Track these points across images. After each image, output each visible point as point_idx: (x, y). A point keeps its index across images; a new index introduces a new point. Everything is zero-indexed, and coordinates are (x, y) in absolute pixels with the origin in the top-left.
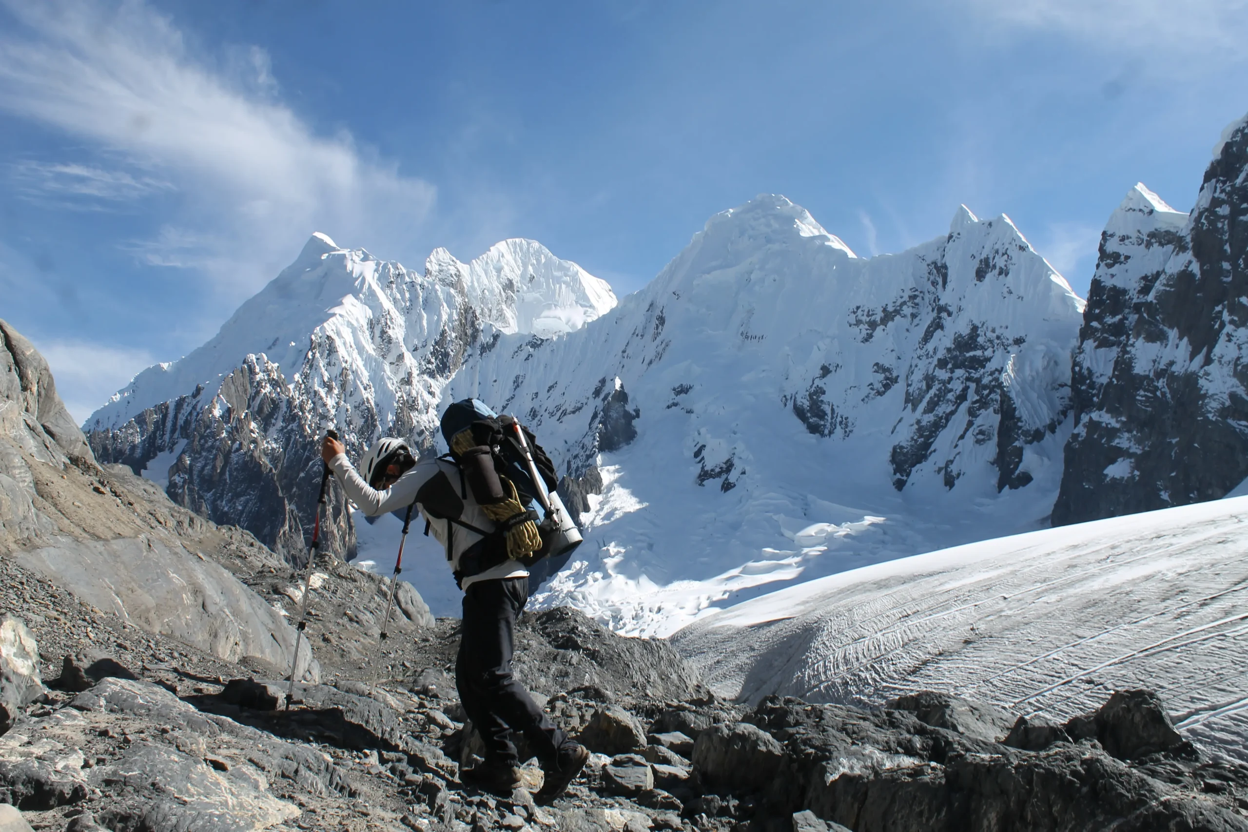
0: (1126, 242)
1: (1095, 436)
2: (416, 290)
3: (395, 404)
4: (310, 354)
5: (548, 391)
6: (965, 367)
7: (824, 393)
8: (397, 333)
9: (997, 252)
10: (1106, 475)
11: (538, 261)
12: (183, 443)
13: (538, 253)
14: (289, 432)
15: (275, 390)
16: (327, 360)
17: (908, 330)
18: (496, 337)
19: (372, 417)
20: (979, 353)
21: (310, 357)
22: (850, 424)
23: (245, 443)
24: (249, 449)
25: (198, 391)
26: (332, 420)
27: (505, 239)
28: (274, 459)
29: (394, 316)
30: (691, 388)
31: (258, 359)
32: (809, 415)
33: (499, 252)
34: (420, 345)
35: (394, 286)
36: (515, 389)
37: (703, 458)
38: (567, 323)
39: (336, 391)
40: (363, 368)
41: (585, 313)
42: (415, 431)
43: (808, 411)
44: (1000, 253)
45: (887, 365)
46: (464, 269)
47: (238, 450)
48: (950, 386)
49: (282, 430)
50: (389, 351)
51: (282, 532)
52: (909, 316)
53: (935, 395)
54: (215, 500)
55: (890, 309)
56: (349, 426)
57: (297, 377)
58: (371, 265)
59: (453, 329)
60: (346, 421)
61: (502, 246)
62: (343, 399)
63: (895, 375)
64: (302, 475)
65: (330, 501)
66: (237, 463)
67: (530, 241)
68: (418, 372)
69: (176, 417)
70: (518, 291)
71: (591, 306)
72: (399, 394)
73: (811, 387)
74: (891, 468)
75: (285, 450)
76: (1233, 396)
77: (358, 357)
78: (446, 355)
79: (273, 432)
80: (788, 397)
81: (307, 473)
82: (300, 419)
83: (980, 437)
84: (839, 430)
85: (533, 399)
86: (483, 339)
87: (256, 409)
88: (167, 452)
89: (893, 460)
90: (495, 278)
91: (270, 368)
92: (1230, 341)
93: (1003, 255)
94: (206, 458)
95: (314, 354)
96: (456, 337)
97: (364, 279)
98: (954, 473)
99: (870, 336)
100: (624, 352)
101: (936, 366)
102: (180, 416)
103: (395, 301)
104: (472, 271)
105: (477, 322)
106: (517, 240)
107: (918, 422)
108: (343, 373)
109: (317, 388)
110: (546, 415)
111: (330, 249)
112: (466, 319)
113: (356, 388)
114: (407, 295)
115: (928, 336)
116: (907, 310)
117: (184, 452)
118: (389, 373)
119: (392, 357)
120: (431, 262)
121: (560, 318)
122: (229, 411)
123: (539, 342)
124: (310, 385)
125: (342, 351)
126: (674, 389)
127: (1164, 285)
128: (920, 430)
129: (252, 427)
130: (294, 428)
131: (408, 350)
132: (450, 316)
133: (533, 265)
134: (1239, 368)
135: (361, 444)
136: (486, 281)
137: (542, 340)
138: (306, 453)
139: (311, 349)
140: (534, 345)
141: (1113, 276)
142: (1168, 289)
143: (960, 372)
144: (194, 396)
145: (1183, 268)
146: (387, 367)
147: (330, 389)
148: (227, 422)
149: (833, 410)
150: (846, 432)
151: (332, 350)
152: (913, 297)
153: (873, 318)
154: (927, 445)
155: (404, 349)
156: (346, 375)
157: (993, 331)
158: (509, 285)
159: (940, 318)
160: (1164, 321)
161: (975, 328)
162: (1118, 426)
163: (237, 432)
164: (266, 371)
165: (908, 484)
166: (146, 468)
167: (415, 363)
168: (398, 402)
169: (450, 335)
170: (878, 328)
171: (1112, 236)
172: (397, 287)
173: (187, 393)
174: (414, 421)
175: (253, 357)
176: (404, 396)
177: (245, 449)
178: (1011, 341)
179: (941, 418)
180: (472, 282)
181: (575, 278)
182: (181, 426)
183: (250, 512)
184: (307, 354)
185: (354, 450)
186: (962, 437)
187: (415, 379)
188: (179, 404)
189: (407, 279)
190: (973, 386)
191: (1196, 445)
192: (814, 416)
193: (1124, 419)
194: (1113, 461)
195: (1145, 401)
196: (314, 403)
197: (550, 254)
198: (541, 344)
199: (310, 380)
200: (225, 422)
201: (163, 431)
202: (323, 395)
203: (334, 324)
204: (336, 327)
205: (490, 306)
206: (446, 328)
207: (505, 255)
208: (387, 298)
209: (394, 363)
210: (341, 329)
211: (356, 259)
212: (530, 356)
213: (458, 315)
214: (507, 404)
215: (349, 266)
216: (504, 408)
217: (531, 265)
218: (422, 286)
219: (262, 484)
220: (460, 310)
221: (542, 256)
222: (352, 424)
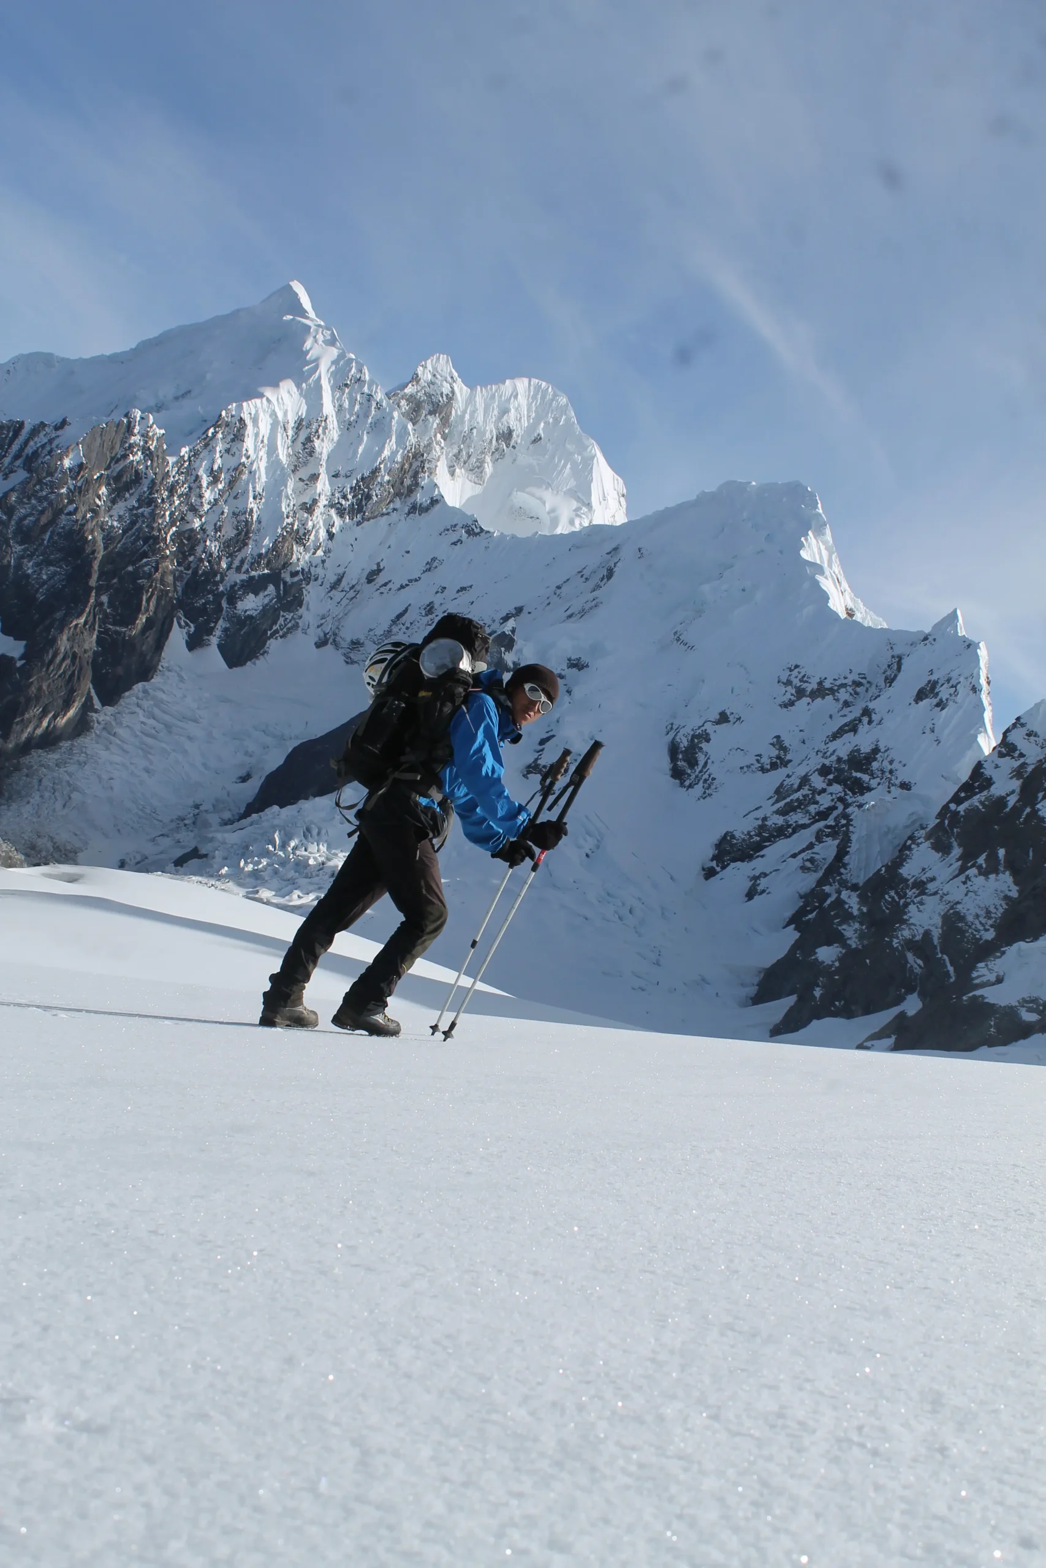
0: (1032, 738)
1: (832, 913)
2: (370, 407)
3: (279, 530)
4: (212, 430)
5: (458, 591)
6: (846, 786)
7: (708, 740)
8: (324, 447)
9: (948, 681)
10: (816, 953)
11: (557, 420)
12: (21, 475)
13: (563, 410)
14: (136, 515)
15: (146, 461)
16: (228, 446)
17: (831, 717)
18: (434, 502)
19: (247, 533)
20: (865, 778)
21: (210, 435)
22: (713, 787)
23: (83, 509)
24: (84, 517)
25: (64, 423)
26: (201, 517)
27: (530, 377)
28: (109, 539)
29: (330, 426)
30: (587, 666)
31: (142, 418)
32: (680, 756)
33: (515, 388)
36: (424, 572)
37: (542, 750)
38: (549, 513)
39: (220, 486)
40: (263, 470)
41: (575, 510)
42: (290, 568)
43: (682, 752)
44: (950, 684)
45: (786, 744)
46: (461, 390)
47: (70, 514)
48: (818, 798)
49: (131, 510)
50: (305, 464)
51: (74, 623)
52: (841, 702)
53: (798, 799)
54: (23, 557)
55: (827, 685)
56: (216, 532)
57: (185, 451)
58: (334, 352)
59: (389, 472)
60: (215, 524)
61: (522, 384)
62: (225, 498)
63: (788, 757)
64: (130, 568)
65: (147, 610)
66: (63, 528)
67: (559, 393)
68: (327, 502)
69: (26, 443)
70: (514, 447)
71: (589, 505)
72: (290, 520)
73: (699, 727)
74: (711, 852)
75: (125, 532)
76: (927, 934)
77: (265, 457)
78: (368, 497)
79: (120, 508)
80: (675, 727)
81: (136, 570)
82: (156, 506)
83: (808, 864)
84: (699, 789)
85: (437, 593)
86: (420, 497)
87: (115, 474)
89: (718, 846)
90: (494, 419)
91: (151, 434)
92: (964, 883)
93: (952, 687)
94: (34, 508)
95: (215, 434)
96: (389, 482)
97: (317, 367)
98: (759, 888)
99: (792, 703)
100: (559, 587)
101: (817, 770)
102: (32, 443)
103: (340, 410)
104: (470, 400)
105: (422, 475)
106: (544, 384)
107: (765, 819)
108: (238, 469)
109: (201, 472)
111: (303, 313)
112: (411, 465)
113: (245, 492)
114: (357, 407)
115: (835, 736)
116: (843, 695)
117: (13, 490)
118: (290, 492)
119: (304, 473)
120: (425, 367)
121: (544, 503)
122: (81, 466)
123: (478, 530)
124: (196, 465)
125: (249, 443)
126: (569, 660)
127: (981, 803)
128: (762, 828)
129: (100, 492)
130: (146, 514)
131: (328, 473)
132: (394, 454)
134: (951, 911)
135: (220, 558)
136: (480, 419)
137: (482, 530)
138: (145, 548)
139: (215, 426)
140: (470, 532)
141: (997, 767)
142: (981, 807)
143: (837, 788)
144: (57, 428)
145: (1003, 794)
147: (215, 480)
148: (74, 478)
149: (706, 763)
150: (705, 793)
151: (238, 437)
152: (857, 684)
153: (804, 685)
154: (759, 847)
156: (241, 473)
157: (891, 762)
158: (506, 436)
159: (860, 721)
160: (958, 837)
161: (876, 750)
162: (855, 912)
163: (80, 493)
164: (145, 436)
165: (718, 876)
167: (328, 489)
168: (282, 529)
169: (383, 477)
170: (804, 699)
171: (1023, 725)
172: (350, 393)
173: (52, 419)
174: (294, 557)
175: (138, 414)
176: (296, 524)
177: (79, 516)
178: (898, 782)
179: (789, 826)
180: (464, 412)
181: (588, 462)
182: (27, 455)
183: (53, 587)
184: (209, 429)
185: (209, 562)
186: (794, 856)
187: (319, 510)
188: (35, 431)
189: (366, 389)
190: (841, 807)
191: (868, 961)
192: (685, 761)
193: (865, 910)
194: (829, 944)
195: (889, 903)
196: (190, 488)
197: (575, 420)
198: (478, 534)
199: (198, 461)
200: (71, 477)
201: (6, 452)
202: (204, 484)
203: (256, 407)
204: (257, 411)
205: (472, 450)
206: (382, 466)
207: (519, 396)
208: (333, 401)
209: (303, 481)
210: (261, 415)
211: (320, 338)
212: (460, 541)
213: (403, 458)
214: (407, 585)
215: (308, 344)
216: (402, 587)
217: (545, 423)
218: (379, 406)
219: (79, 562)
220: (408, 452)
221: (564, 417)
222: (220, 531)
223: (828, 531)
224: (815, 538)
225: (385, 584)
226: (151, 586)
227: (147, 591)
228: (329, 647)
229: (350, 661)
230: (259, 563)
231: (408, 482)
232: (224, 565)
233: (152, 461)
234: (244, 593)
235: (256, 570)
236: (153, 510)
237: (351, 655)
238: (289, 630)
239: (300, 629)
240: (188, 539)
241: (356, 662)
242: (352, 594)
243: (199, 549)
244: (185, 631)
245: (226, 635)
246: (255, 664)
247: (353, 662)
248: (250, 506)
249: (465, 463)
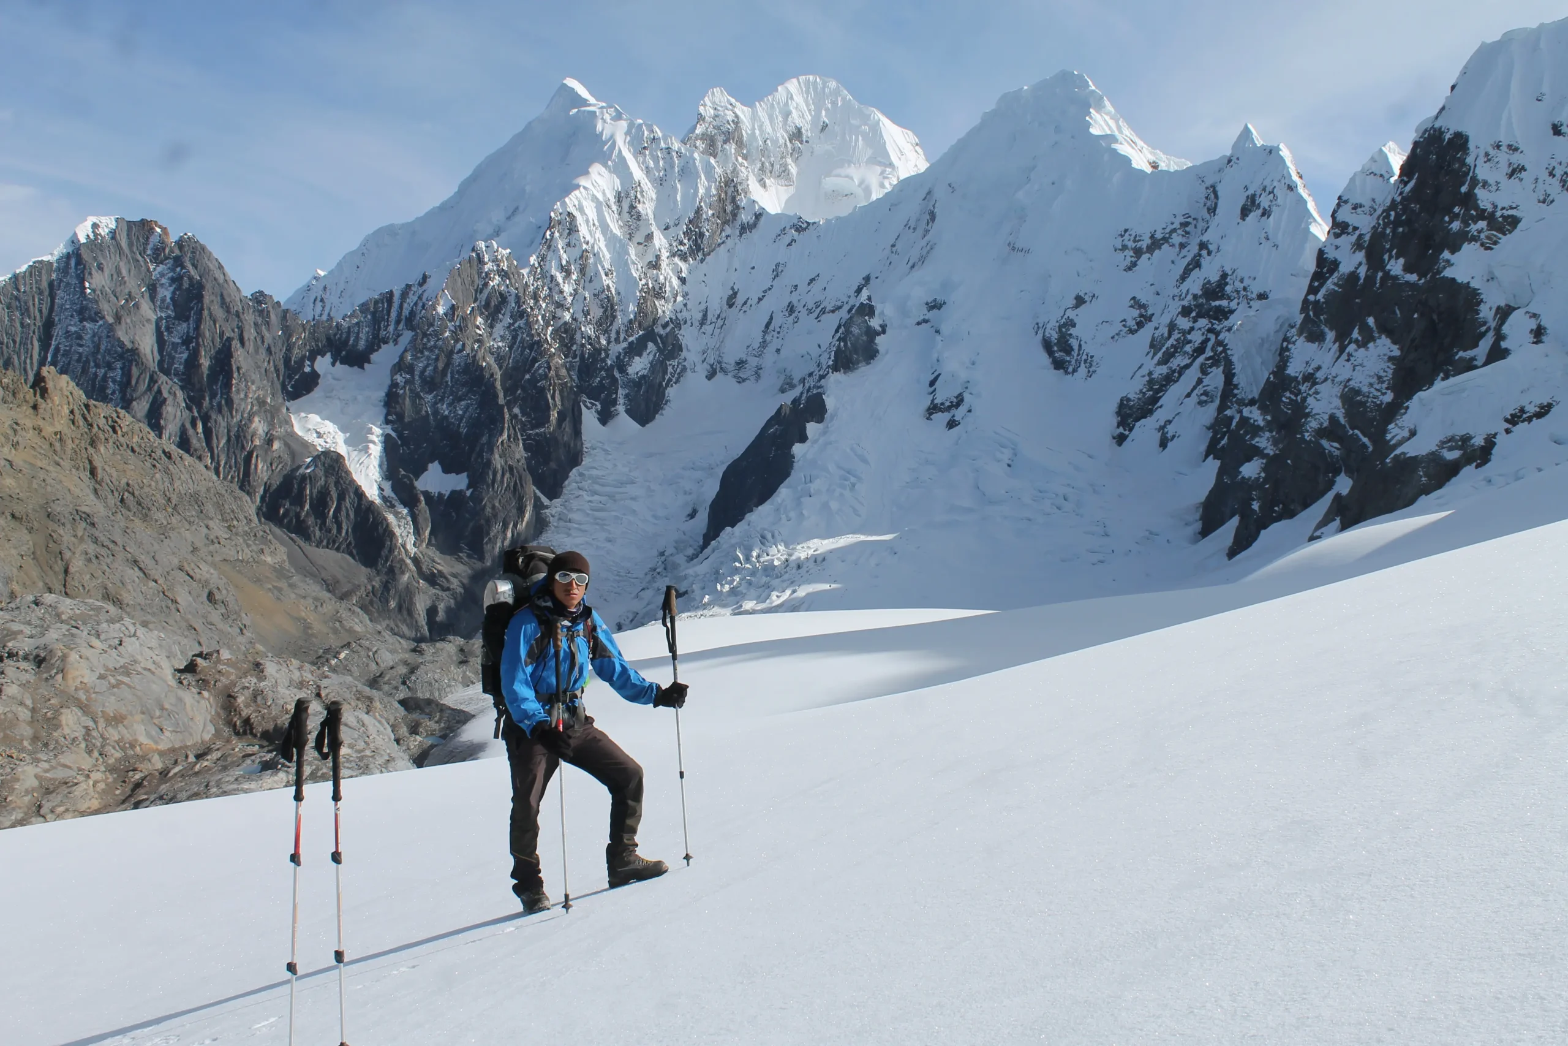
0: (1359, 210)
1: (1242, 432)
2: (672, 158)
3: (638, 294)
4: (548, 233)
5: (809, 284)
6: (1210, 317)
7: (1074, 325)
8: (647, 208)
9: (1264, 189)
10: (1240, 472)
11: (834, 103)
12: (407, 336)
13: (836, 93)
14: (515, 330)
15: (504, 282)
16: (567, 240)
17: (1173, 262)
18: (758, 216)
19: (612, 307)
20: (1224, 303)
21: (548, 237)
22: (1094, 364)
23: (469, 343)
24: (473, 349)
25: (425, 278)
26: (568, 309)
27: (797, 77)
28: (500, 359)
29: (645, 188)
30: (945, 303)
31: (487, 247)
32: (1056, 348)
33: (788, 92)
34: (671, 224)
35: (647, 152)
36: (774, 279)
37: (935, 390)
38: (859, 185)
39: (574, 277)
40: (604, 249)
41: (881, 174)
42: (659, 322)
43: (1055, 344)
44: (1267, 192)
45: (1143, 301)
46: (743, 112)
47: (460, 351)
48: (1189, 337)
49: (509, 327)
50: (637, 229)
51: (500, 441)
52: (1177, 246)
53: (1172, 345)
54: (436, 403)
55: (1159, 236)
56: (586, 317)
57: (533, 260)
58: (623, 124)
59: (711, 206)
60: (583, 311)
61: (793, 85)
62: (581, 285)
63: (1149, 312)
64: (527, 376)
65: (555, 405)
66: (459, 365)
67: (826, 79)
68: (668, 254)
69: (401, 307)
70: (807, 142)
71: (891, 165)
72: (643, 282)
73: (1062, 317)
74: (1115, 420)
75: (511, 348)
76: (1333, 418)
77: (602, 239)
78: (701, 235)
79: (499, 330)
80: (1041, 325)
81: (533, 374)
82: (528, 316)
83: (1204, 398)
84: (1082, 370)
85: (791, 292)
86: (745, 217)
87: (483, 303)
88: (391, 343)
89: (1118, 413)
90: (781, 125)
91: (499, 257)
92: (1348, 360)
93: (1270, 193)
94: (428, 358)
95: (552, 235)
96: (713, 214)
97: (614, 144)
98: (1169, 435)
99: (1134, 264)
100: (893, 246)
101: (1179, 313)
102: (405, 305)
103: (648, 171)
104: (754, 117)
105: (738, 198)
106: (811, 78)
107: (1150, 373)
108: (583, 256)
109: (554, 272)
110: (804, 312)
111: (584, 102)
112: (726, 193)
113: (597, 273)
114: (661, 163)
115: (1183, 278)
116: (1176, 239)
117: (406, 350)
118: (633, 257)
119: (640, 237)
120: (705, 105)
121: (852, 179)
122: (453, 308)
123: (805, 225)
124: (546, 268)
125: (583, 230)
126: (927, 304)
127: (1335, 284)
128: (1151, 382)
129: (478, 323)
130: (522, 325)
131: (659, 229)
132: (708, 189)
133: (827, 110)
134: (1346, 390)
135: (598, 337)
136: (769, 129)
137: (808, 223)
138: (533, 354)
139: (550, 228)
140: (799, 229)
141: (1337, 247)
142: (1336, 289)
143: (1203, 322)
144: (421, 284)
145: (1353, 269)
146: (632, 251)
147: (568, 273)
148: (452, 320)
149: (1080, 346)
150: (1089, 372)
151: (572, 229)
152: (1185, 225)
153: (1139, 244)
154: (1155, 400)
155: (654, 228)
156: (587, 258)
157: (1242, 281)
158: (797, 135)
159: (1200, 255)
160: (1327, 322)
161: (1224, 276)
162: (1262, 423)
163: (461, 330)
164: (495, 260)
165: (1129, 439)
166: (369, 362)
167: (665, 243)
168: (640, 291)
169: (707, 213)
170: (1144, 256)
171: (1346, 202)
172: (651, 154)
173: (414, 278)
174: (660, 311)
175: (482, 245)
176: (650, 283)
177: (468, 350)
178: (1254, 296)
179: (1174, 371)
180: (753, 129)
181: (876, 128)
182: (406, 317)
183: (470, 417)
184: (545, 233)
185: (590, 344)
186: (1188, 395)
187: (664, 263)
188: (404, 294)
189: (663, 145)
190: (1212, 337)
191: (1289, 461)
192: (1060, 351)
193: (1269, 418)
194: (1249, 460)
195: (1289, 404)
196: (550, 289)
197: (849, 97)
198: (807, 228)
199: (547, 263)
200: (449, 321)
201: (388, 321)
202: (560, 280)
203: (577, 198)
204: (579, 201)
205: (772, 159)
206: (702, 204)
207: (795, 97)
208: (639, 166)
209: (641, 244)
210: (585, 203)
211: (607, 117)
212: (794, 241)
213: (717, 190)
214: (764, 296)
215: (599, 127)
216: (760, 299)
217: (825, 110)
218: (679, 154)
219: (483, 388)
220: (720, 183)
221: (839, 99)
222: (589, 314)
223: (1107, 102)
224: (1097, 112)
225: (745, 303)
226: (550, 385)
227: (549, 390)
228: (719, 376)
229: (741, 381)
230: (632, 328)
231: (729, 208)
232: (604, 342)
233: (509, 279)
234: (630, 358)
235: (632, 335)
236: (527, 320)
237: (741, 375)
238: (680, 375)
239: (688, 370)
240: (566, 332)
241: (746, 379)
242: (720, 322)
243: (578, 336)
244: (593, 410)
245: (629, 400)
246: (662, 415)
247: (744, 380)
248: (605, 283)
249: (771, 172)
